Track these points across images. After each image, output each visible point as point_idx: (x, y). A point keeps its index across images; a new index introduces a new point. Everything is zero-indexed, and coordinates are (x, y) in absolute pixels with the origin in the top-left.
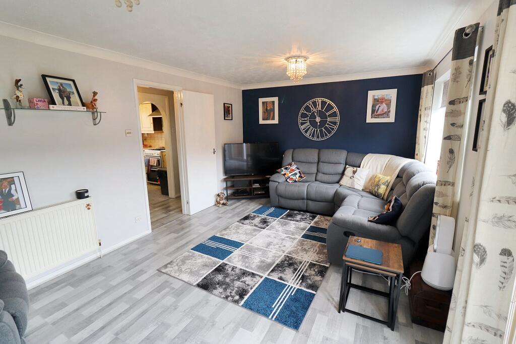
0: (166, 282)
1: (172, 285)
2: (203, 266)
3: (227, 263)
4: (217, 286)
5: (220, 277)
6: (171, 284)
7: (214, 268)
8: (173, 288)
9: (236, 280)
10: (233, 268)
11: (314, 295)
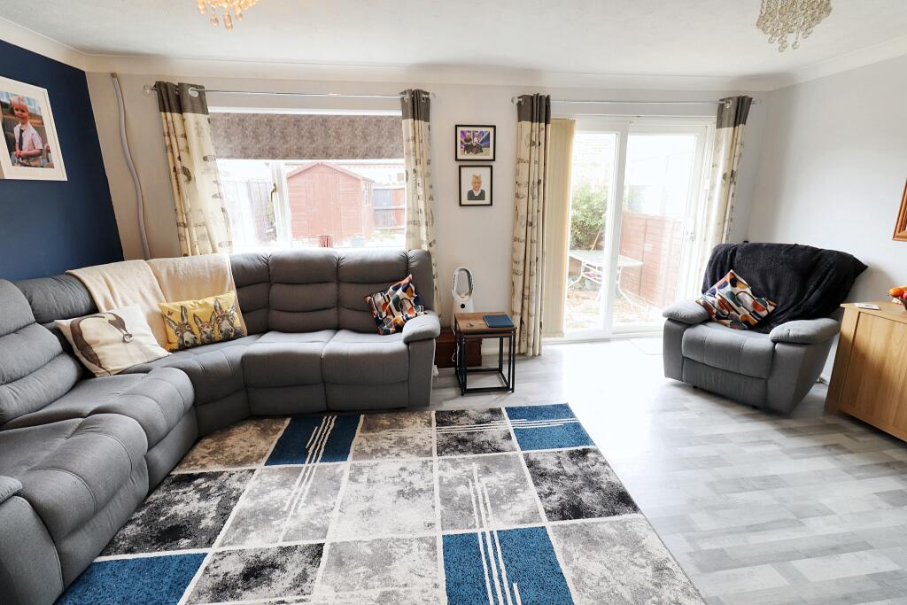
0: (704, 569)
1: (692, 550)
2: (596, 543)
3: (543, 514)
4: (604, 486)
5: (587, 497)
6: (690, 554)
7: (579, 521)
8: (689, 540)
9: (565, 475)
10: (544, 496)
11: (507, 409)
